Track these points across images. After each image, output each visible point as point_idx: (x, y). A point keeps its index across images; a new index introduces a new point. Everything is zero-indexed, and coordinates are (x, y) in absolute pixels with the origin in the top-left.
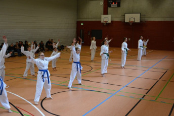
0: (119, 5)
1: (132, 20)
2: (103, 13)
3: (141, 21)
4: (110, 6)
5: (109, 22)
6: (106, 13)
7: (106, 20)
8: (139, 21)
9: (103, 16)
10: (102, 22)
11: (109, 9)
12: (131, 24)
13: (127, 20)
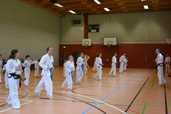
0: (98, 31)
1: (110, 43)
2: (83, 37)
3: (117, 44)
4: (90, 31)
5: (90, 45)
6: (86, 37)
7: (87, 43)
8: (115, 44)
9: (84, 40)
10: (83, 45)
11: (89, 34)
12: (109, 47)
13: (105, 44)
